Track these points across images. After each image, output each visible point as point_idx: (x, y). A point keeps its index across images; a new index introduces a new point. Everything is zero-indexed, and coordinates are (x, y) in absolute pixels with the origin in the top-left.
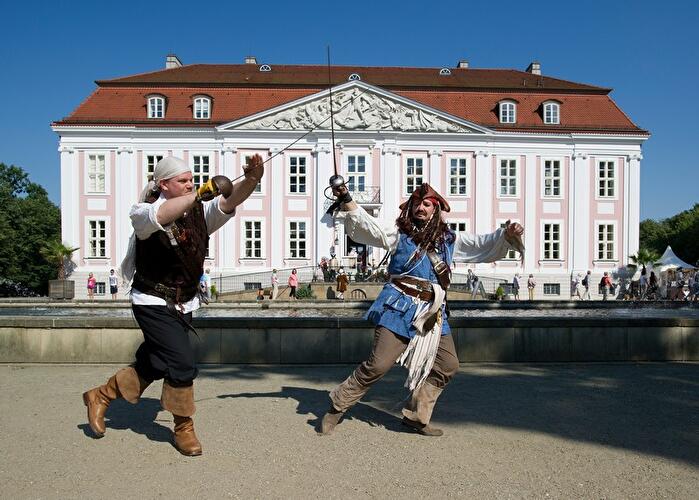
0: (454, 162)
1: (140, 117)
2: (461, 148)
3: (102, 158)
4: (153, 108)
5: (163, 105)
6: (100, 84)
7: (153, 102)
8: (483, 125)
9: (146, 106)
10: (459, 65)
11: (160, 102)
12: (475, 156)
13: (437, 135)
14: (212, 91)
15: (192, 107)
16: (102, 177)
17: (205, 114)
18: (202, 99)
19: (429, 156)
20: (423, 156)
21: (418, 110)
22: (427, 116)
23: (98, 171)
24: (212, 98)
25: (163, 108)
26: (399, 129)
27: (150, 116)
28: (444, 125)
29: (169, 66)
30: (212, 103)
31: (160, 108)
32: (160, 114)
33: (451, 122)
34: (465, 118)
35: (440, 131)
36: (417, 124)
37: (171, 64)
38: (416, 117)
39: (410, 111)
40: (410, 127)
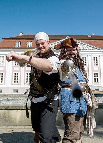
0: (94, 58)
1: (14, 47)
2: (96, 54)
3: (3, 57)
4: (17, 45)
5: (20, 44)
6: (3, 39)
7: (17, 43)
8: (101, 48)
9: (15, 44)
10: (92, 35)
11: (19, 43)
12: (99, 56)
13: (90, 51)
14: (32, 40)
15: (27, 44)
16: (3, 62)
17: (30, 46)
18: (30, 42)
19: (88, 56)
20: (86, 56)
21: (85, 45)
22: (87, 46)
23: (2, 60)
24: (32, 42)
25: (20, 45)
26: (80, 49)
27: (16, 46)
28: (92, 48)
29: (20, 35)
30: (32, 43)
31: (19, 44)
32: (19, 46)
33: (93, 48)
34: (97, 46)
35: (91, 50)
36: (85, 48)
37: (21, 34)
38: (84, 46)
39: (83, 45)
40: (83, 49)
